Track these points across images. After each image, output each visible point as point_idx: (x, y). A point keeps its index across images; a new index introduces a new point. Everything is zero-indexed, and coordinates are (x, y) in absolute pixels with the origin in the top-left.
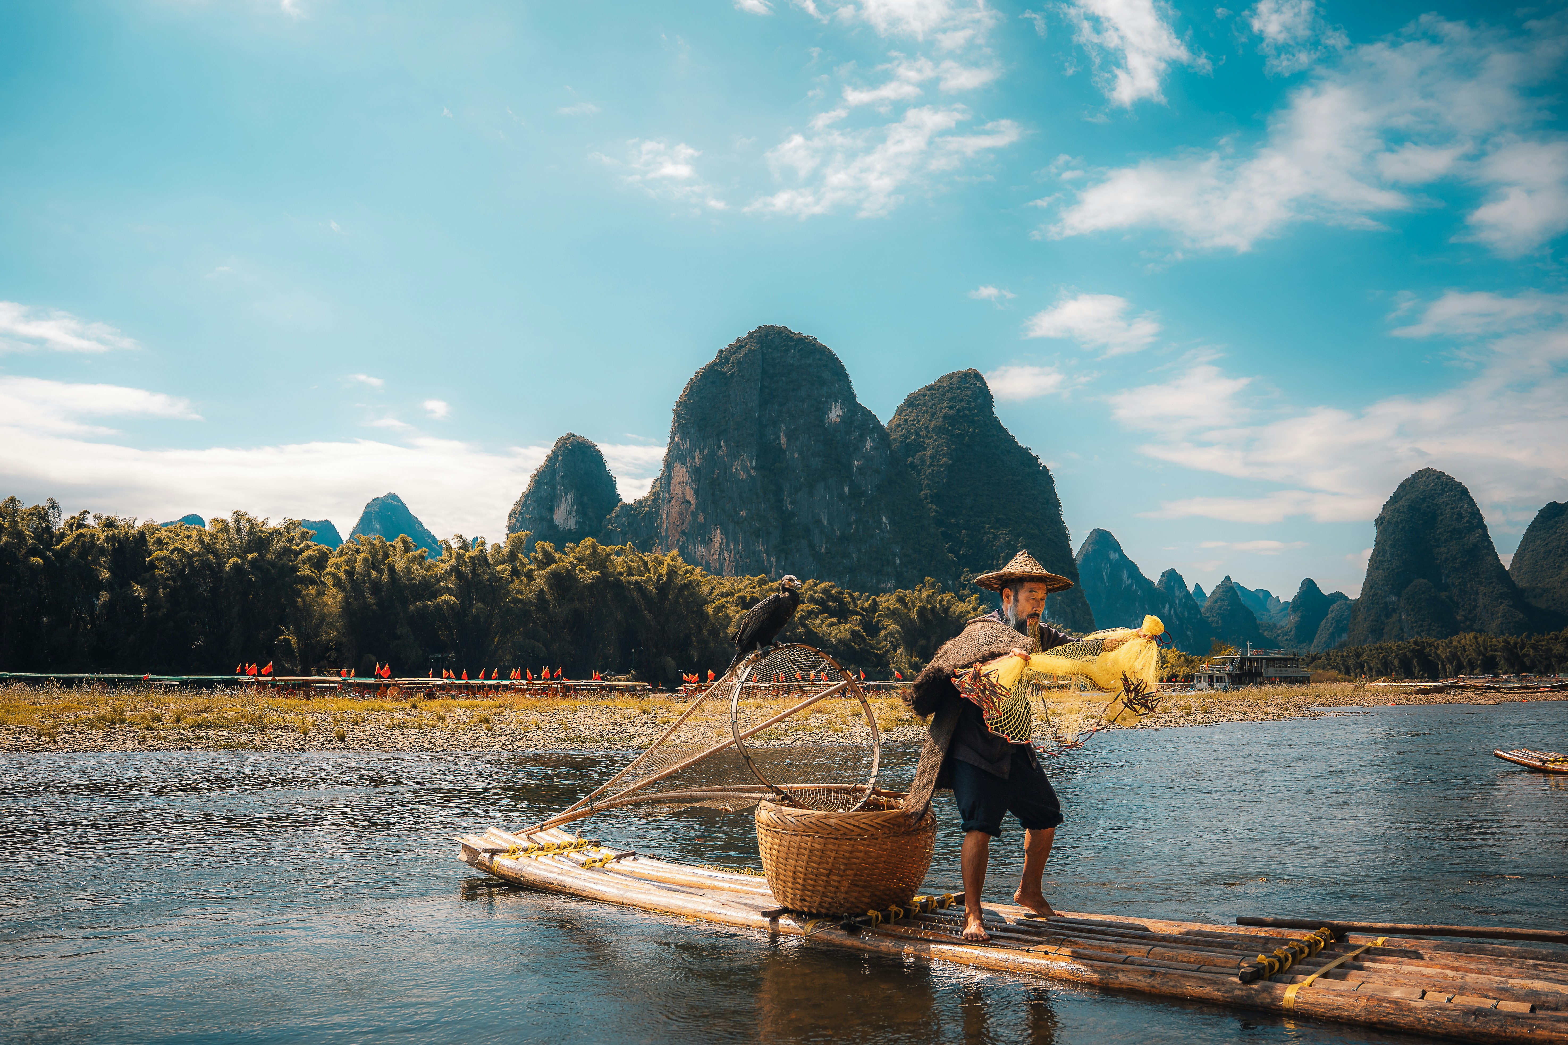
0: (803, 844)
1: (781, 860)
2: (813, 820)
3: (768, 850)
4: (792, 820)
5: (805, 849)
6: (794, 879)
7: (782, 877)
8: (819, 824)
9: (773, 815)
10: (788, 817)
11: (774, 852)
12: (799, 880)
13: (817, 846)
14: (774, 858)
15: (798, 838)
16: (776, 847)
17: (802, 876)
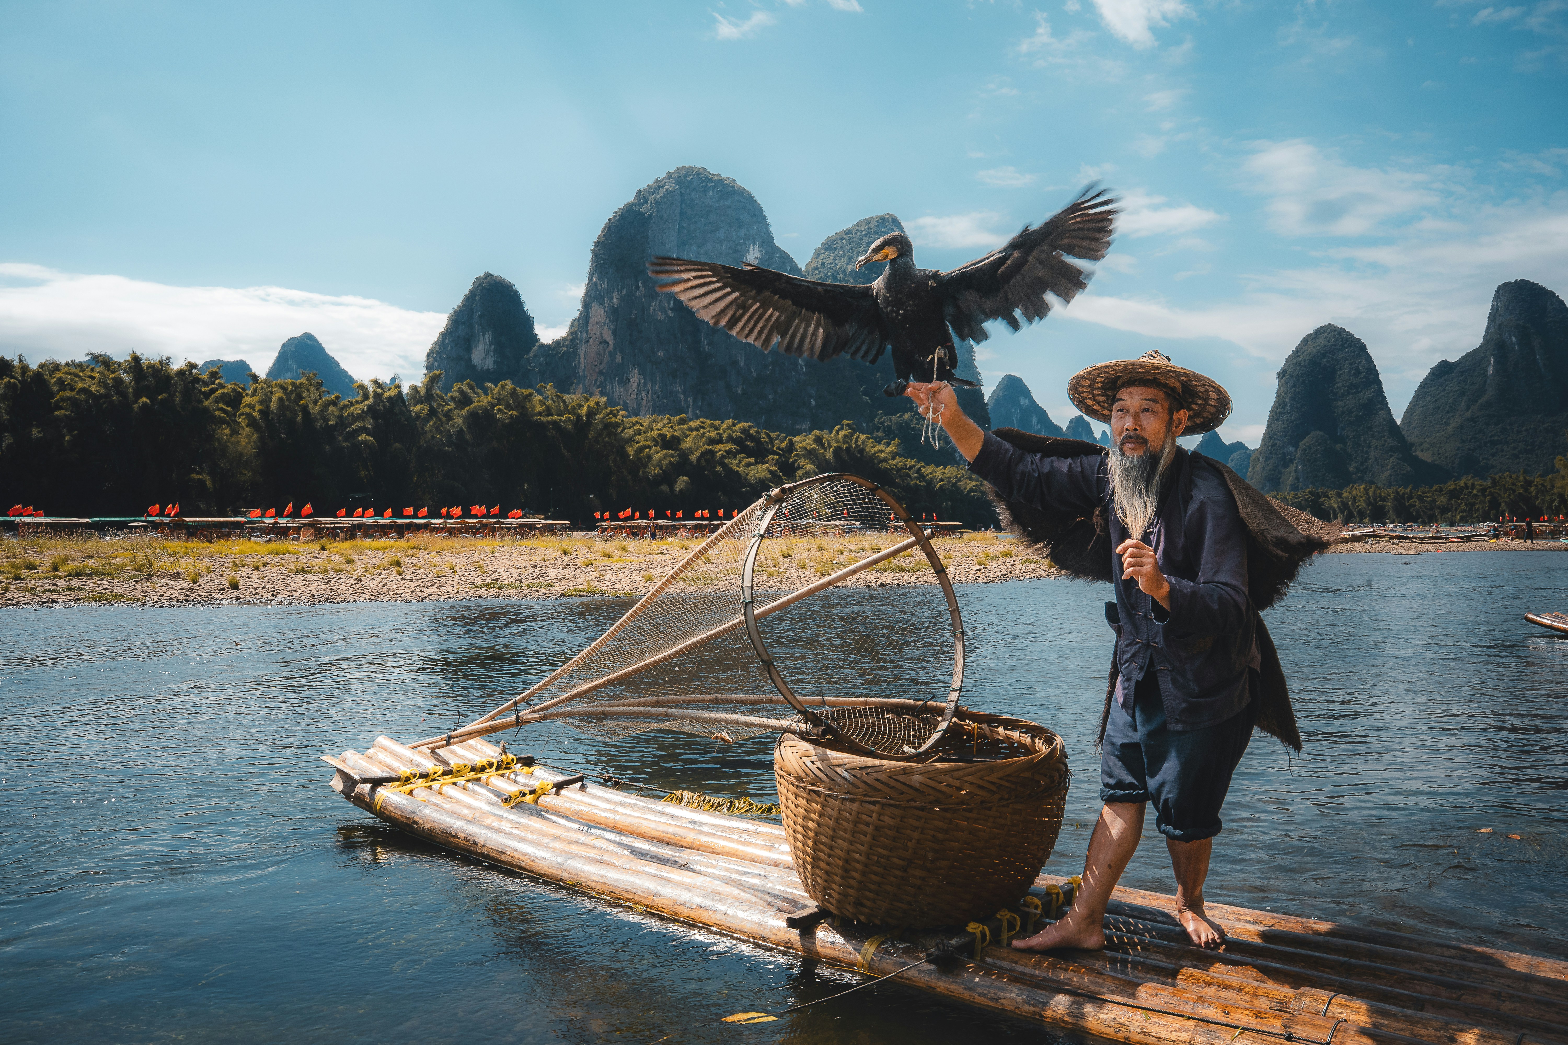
0: (864, 817)
1: (823, 839)
2: (882, 777)
3: (800, 820)
4: (846, 774)
5: (868, 825)
6: (846, 870)
7: (822, 864)
8: (893, 783)
9: (809, 764)
10: (839, 770)
11: (811, 824)
12: (854, 874)
13: (888, 820)
14: (811, 834)
15: (855, 806)
16: (815, 816)
17: (859, 866)
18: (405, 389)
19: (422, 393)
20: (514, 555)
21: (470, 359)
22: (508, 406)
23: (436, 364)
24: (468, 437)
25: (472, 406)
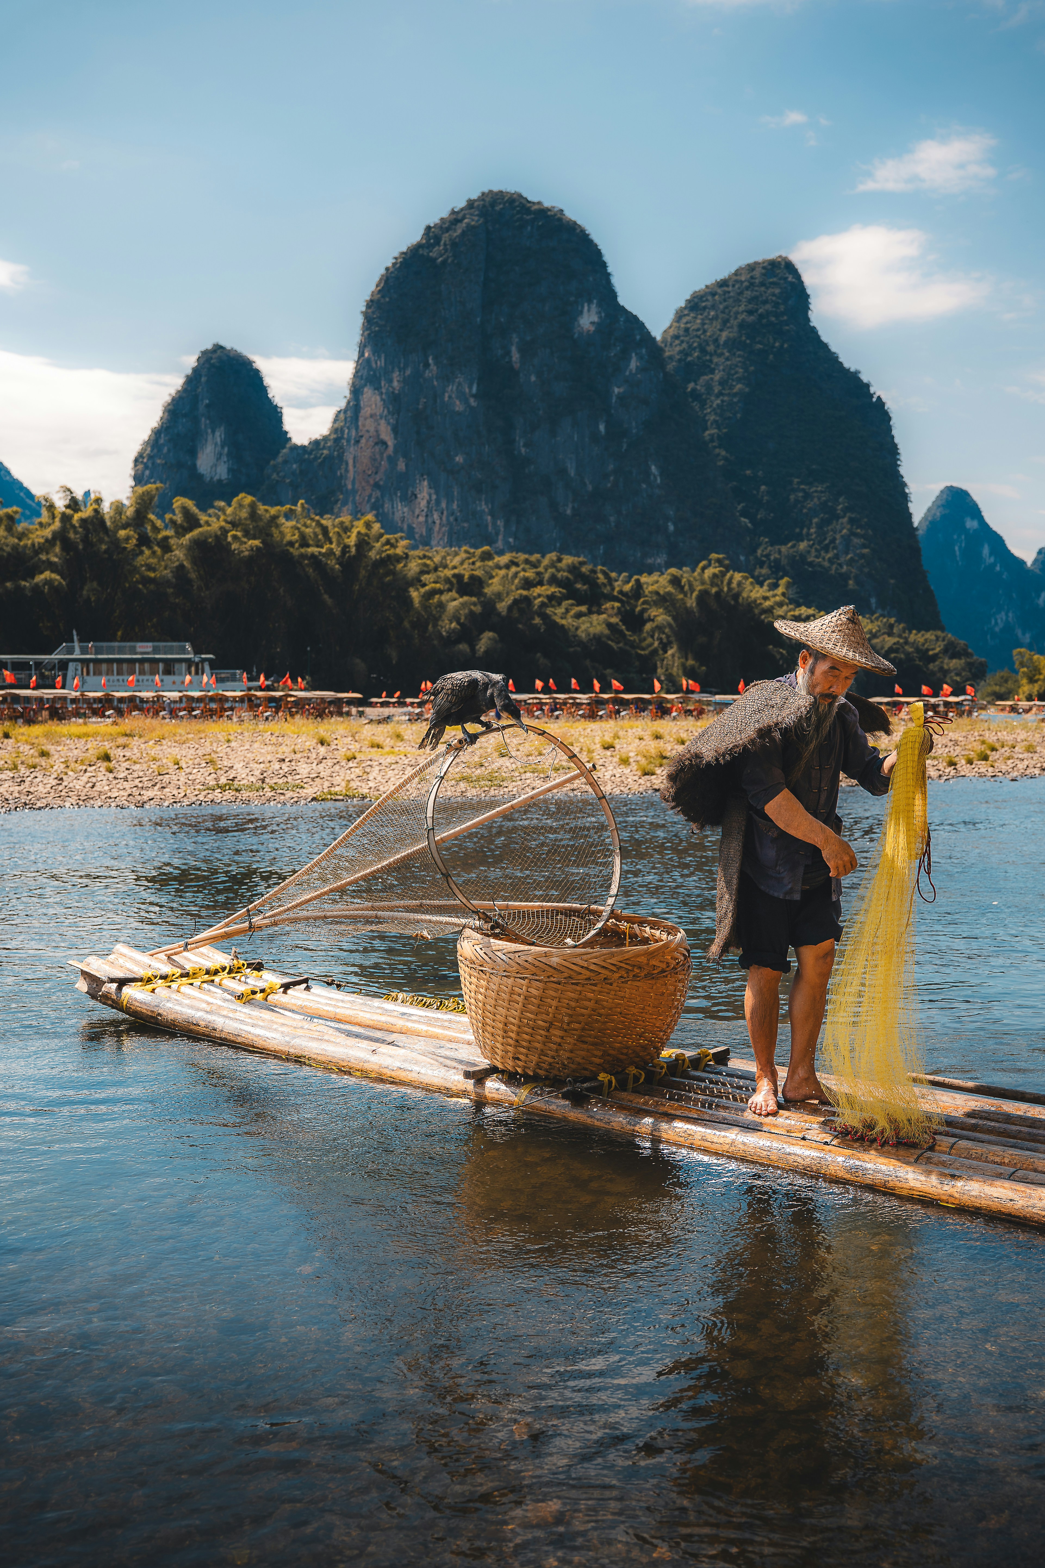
0: (516, 989)
1: (488, 1007)
2: (530, 959)
3: (473, 994)
4: (503, 957)
5: (519, 995)
6: (505, 1032)
7: (489, 1028)
8: (537, 963)
9: (479, 950)
10: (499, 954)
11: (480, 997)
12: (511, 1034)
13: (534, 992)
14: (480, 1004)
15: (510, 981)
16: (482, 990)
17: (515, 1028)
18: (106, 507)
19: (130, 512)
20: (256, 745)
21: (194, 466)
22: (247, 534)
23: (147, 472)
24: (193, 576)
25: (196, 532)
